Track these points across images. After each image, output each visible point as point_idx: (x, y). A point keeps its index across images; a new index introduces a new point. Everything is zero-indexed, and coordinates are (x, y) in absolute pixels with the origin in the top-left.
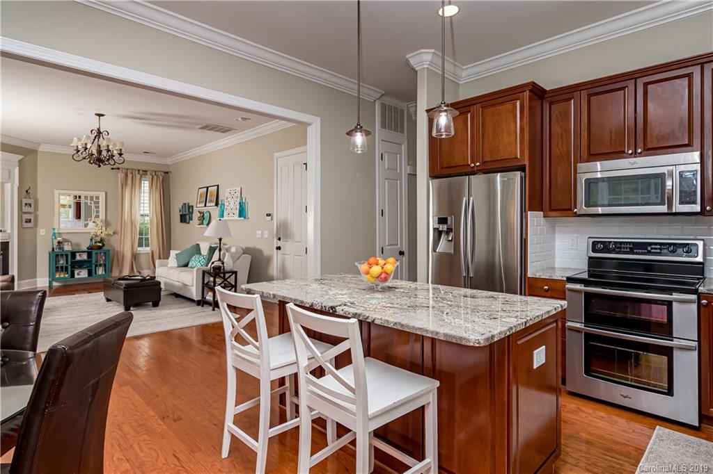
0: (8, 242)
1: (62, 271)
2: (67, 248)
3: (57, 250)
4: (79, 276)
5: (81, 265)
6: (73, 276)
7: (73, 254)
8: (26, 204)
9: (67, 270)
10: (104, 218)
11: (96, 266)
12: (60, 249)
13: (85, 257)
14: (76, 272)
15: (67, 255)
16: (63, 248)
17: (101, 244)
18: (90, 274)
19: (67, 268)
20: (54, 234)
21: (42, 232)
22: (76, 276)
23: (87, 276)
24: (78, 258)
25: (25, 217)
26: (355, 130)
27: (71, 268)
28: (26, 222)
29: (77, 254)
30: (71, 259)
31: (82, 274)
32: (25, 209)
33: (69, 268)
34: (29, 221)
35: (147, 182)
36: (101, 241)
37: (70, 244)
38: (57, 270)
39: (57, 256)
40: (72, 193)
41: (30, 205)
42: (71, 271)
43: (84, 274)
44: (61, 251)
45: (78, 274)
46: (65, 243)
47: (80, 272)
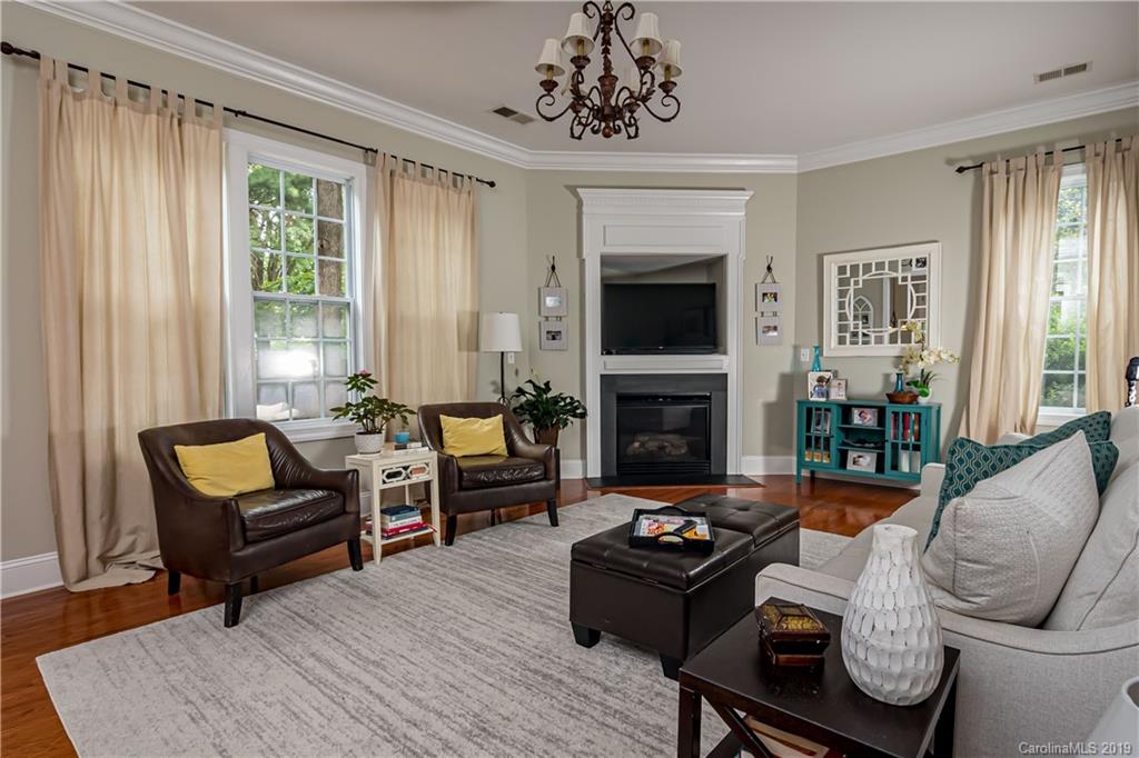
0: (726, 374)
1: (817, 447)
3: (815, 397)
4: (855, 468)
5: (862, 438)
6: (843, 464)
7: (846, 410)
8: (765, 295)
9: (827, 447)
11: (895, 446)
12: (822, 394)
14: (852, 455)
15: (830, 411)
16: (829, 394)
18: (880, 468)
19: (828, 442)
21: (802, 355)
22: (850, 466)
23: (874, 471)
24: (857, 420)
25: (765, 322)
27: (840, 444)
28: (765, 332)
29: (856, 412)
30: (841, 422)
32: (764, 306)
33: (835, 443)
38: (809, 445)
39: (809, 411)
40: (860, 258)
41: (775, 297)
42: (840, 450)
43: (869, 465)
44: (823, 400)
45: (855, 462)
46: (834, 383)
47: (860, 457)
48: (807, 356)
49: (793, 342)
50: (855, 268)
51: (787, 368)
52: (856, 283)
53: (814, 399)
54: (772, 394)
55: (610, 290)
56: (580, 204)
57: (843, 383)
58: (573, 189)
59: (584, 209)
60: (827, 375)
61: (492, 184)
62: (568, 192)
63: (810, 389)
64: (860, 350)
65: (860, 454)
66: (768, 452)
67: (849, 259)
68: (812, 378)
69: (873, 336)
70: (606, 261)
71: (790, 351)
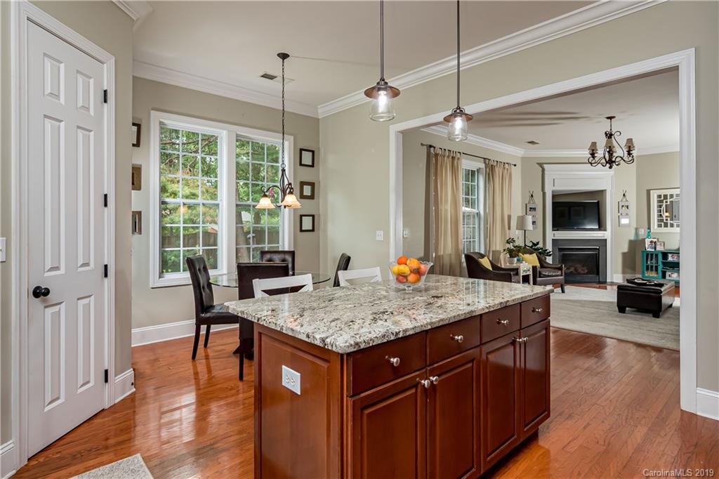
0: (606, 240)
1: (651, 270)
4: (670, 278)
6: (664, 277)
7: (665, 255)
9: (656, 270)
12: (652, 248)
14: (668, 274)
15: (657, 255)
16: (655, 248)
19: (656, 267)
20: (649, 233)
22: (667, 277)
24: (670, 259)
26: (454, 115)
27: (663, 268)
30: (663, 260)
32: (623, 211)
33: (660, 267)
37: (662, 243)
38: (647, 269)
39: (647, 255)
40: (668, 192)
41: (627, 207)
42: (662, 271)
43: (677, 277)
44: (653, 250)
45: (670, 276)
46: (658, 243)
47: (672, 274)
48: (642, 232)
49: (635, 226)
50: (665, 197)
51: (632, 238)
52: (666, 202)
53: (649, 250)
54: (625, 249)
55: (555, 205)
56: (543, 170)
57: (663, 244)
58: (541, 165)
59: (546, 172)
60: (654, 240)
61: (515, 165)
62: (537, 166)
63: (647, 246)
64: (669, 229)
65: (672, 272)
66: (624, 272)
67: (663, 192)
68: (647, 241)
69: (675, 224)
70: (554, 196)
71: (634, 231)
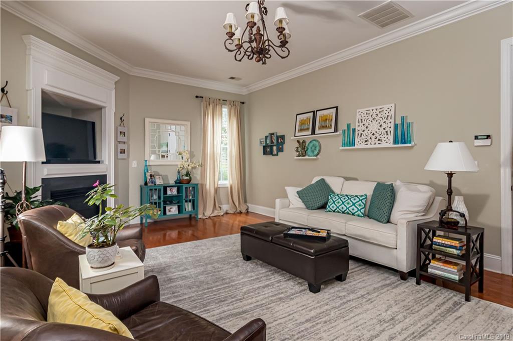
0: (106, 175)
2: (159, 181)
3: (150, 184)
4: (170, 213)
5: (169, 200)
6: (165, 213)
7: (165, 189)
8: (121, 132)
9: (159, 206)
10: (189, 150)
11: (185, 201)
12: (152, 182)
13: (174, 191)
15: (160, 190)
16: (155, 182)
17: (188, 178)
18: (180, 210)
19: (159, 203)
20: (146, 166)
21: (134, 164)
22: (168, 213)
23: (177, 213)
24: (169, 193)
25: (121, 146)
27: (164, 204)
28: (121, 153)
29: (168, 189)
30: (164, 195)
31: (173, 210)
32: (121, 138)
33: (162, 203)
34: (123, 152)
35: (226, 110)
36: (188, 174)
37: (161, 177)
39: (151, 191)
40: (161, 122)
41: (125, 134)
42: (163, 207)
43: (175, 211)
45: (169, 211)
47: (171, 208)
50: (158, 127)
52: (159, 132)
63: (148, 181)
64: (161, 162)
65: (171, 207)
